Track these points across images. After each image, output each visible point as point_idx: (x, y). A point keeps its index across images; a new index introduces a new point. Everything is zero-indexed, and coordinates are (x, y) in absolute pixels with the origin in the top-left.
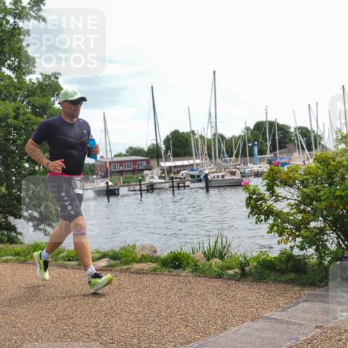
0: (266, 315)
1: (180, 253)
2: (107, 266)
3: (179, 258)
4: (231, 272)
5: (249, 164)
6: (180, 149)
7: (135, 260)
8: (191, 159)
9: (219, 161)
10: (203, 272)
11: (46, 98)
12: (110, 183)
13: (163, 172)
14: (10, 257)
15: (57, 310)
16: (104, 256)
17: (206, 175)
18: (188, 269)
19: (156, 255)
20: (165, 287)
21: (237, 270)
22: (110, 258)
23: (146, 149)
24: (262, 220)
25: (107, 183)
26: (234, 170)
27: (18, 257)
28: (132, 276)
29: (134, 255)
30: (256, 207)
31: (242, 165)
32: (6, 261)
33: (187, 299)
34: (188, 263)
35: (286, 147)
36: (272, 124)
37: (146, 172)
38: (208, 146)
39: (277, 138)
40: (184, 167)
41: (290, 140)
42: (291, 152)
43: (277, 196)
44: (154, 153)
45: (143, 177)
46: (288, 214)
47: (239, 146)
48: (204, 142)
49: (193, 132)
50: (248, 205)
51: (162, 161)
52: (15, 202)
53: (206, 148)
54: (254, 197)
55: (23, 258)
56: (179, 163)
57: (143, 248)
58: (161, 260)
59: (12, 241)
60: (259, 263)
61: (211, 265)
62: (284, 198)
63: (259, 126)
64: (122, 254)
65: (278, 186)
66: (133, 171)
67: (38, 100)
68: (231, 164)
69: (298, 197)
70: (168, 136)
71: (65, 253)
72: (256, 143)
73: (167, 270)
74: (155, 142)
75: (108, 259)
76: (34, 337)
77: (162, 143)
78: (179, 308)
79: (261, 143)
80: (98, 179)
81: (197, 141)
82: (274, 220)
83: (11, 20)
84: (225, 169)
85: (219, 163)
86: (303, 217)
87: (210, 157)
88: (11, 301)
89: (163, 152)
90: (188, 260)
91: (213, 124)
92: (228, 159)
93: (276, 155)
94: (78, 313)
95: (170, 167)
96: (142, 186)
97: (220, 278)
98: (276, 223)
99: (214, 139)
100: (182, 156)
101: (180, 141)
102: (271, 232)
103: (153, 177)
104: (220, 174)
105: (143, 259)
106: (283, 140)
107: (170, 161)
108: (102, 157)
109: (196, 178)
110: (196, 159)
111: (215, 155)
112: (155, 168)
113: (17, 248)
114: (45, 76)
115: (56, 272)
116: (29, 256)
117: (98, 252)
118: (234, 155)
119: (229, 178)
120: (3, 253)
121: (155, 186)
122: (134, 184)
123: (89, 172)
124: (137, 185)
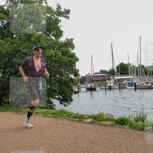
1: (124, 118)
2: (91, 122)
3: (123, 120)
6: (123, 71)
7: (103, 120)
8: (129, 76)
9: (141, 77)
10: (135, 127)
11: (67, 48)
13: (116, 81)
14: (50, 115)
15: (70, 139)
16: (90, 117)
17: (135, 84)
18: (127, 125)
19: (113, 118)
20: (117, 133)
22: (93, 118)
23: (108, 71)
25: (91, 85)
26: (148, 81)
27: (54, 115)
28: (102, 127)
29: (103, 118)
31: (152, 79)
32: (49, 117)
33: (127, 139)
34: (127, 123)
37: (107, 81)
38: (136, 70)
40: (125, 79)
44: (112, 73)
47: (151, 71)
48: (134, 68)
49: (129, 64)
51: (115, 77)
52: (53, 92)
53: (135, 72)
55: (56, 116)
56: (123, 77)
57: (107, 114)
58: (115, 120)
59: (51, 108)
61: (138, 124)
64: (98, 117)
66: (102, 80)
67: (64, 49)
68: (147, 79)
70: (118, 65)
71: (74, 115)
73: (118, 125)
74: (112, 68)
75: (91, 118)
76: (61, 150)
77: (116, 68)
78: (124, 143)
80: (87, 83)
81: (131, 68)
84: (144, 81)
87: (137, 75)
88: (51, 134)
89: (116, 72)
90: (128, 121)
91: (139, 61)
92: (145, 76)
94: (79, 141)
95: (119, 79)
96: (106, 87)
97: (143, 130)
100: (124, 74)
101: (123, 68)
103: (111, 83)
104: (142, 83)
105: (107, 119)
107: (119, 76)
108: (89, 74)
109: (130, 84)
110: (131, 76)
111: (139, 74)
112: (112, 79)
113: (54, 111)
114: (68, 39)
115: (69, 123)
116: (58, 115)
117: (87, 115)
118: (148, 75)
119: (145, 85)
120: (48, 113)
121: (112, 87)
122: (102, 86)
123: (83, 80)
124: (104, 86)
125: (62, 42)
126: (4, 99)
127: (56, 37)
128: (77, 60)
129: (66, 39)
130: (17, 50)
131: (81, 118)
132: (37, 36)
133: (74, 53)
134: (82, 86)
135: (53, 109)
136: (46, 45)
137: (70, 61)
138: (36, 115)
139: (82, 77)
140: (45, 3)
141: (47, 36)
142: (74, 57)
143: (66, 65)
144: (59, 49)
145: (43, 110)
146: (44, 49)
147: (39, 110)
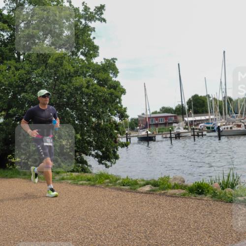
1: (202, 184)
2: (150, 191)
3: (201, 187)
6: (199, 108)
7: (169, 187)
8: (207, 115)
9: (228, 116)
10: (220, 198)
11: (106, 74)
12: (149, 133)
13: (187, 125)
14: (84, 182)
15: (118, 219)
16: (147, 184)
17: (219, 127)
18: (208, 195)
19: (184, 184)
20: (192, 207)
22: (152, 185)
23: (174, 108)
25: (147, 132)
26: (239, 123)
27: (90, 182)
28: (168, 198)
29: (168, 184)
32: (82, 184)
33: (209, 217)
34: (208, 191)
37: (174, 125)
38: (219, 106)
40: (202, 121)
44: (180, 111)
45: (172, 128)
47: (243, 106)
48: (217, 103)
49: (208, 96)
51: (186, 117)
52: (86, 145)
53: (218, 108)
55: (93, 183)
56: (198, 118)
57: (175, 179)
58: (189, 188)
59: (84, 170)
61: (225, 193)
64: (160, 182)
66: (165, 124)
67: (102, 76)
68: (238, 119)
70: (190, 99)
71: (121, 180)
73: (193, 195)
74: (180, 104)
75: (150, 186)
76: (103, 237)
77: (186, 104)
78: (203, 223)
80: (141, 129)
81: (211, 102)
83: (83, 22)
84: (233, 123)
85: (228, 118)
87: (222, 114)
88: (86, 211)
89: (186, 110)
90: (208, 189)
91: (224, 90)
92: (234, 115)
94: (132, 222)
95: (192, 121)
96: (172, 135)
97: (233, 202)
99: (224, 101)
100: (200, 113)
101: (199, 102)
103: (179, 128)
104: (229, 126)
105: (175, 187)
107: (192, 117)
108: (143, 114)
109: (211, 129)
110: (211, 115)
111: (225, 112)
112: (181, 122)
113: (89, 175)
114: (107, 60)
115: (115, 193)
116: (97, 182)
117: (143, 180)
118: (239, 113)
119: (236, 129)
120: (80, 179)
121: (181, 135)
122: (166, 132)
123: (135, 124)
124: (169, 134)
125: (98, 65)
126: (10, 158)
127: (87, 56)
128: (123, 92)
129: (104, 59)
130: (26, 80)
131: (132, 185)
132: (56, 56)
133: (118, 82)
134: (133, 134)
136: (72, 70)
137: (111, 94)
138: (61, 182)
139: (132, 119)
140: (68, 1)
141: (73, 55)
142: (118, 88)
143: (105, 101)
145: (72, 175)
146: (69, 76)
147: (66, 174)
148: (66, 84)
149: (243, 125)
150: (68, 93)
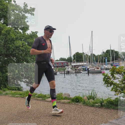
0: (110, 121)
1: (78, 97)
3: (78, 99)
4: (97, 105)
5: (104, 65)
6: (79, 59)
7: (62, 99)
8: (82, 63)
9: (93, 63)
10: (87, 104)
11: (33, 40)
13: (73, 67)
14: (18, 96)
17: (88, 69)
18: (81, 103)
19: (70, 97)
20: (73, 109)
21: (99, 104)
23: (67, 59)
24: (109, 86)
26: (98, 67)
27: (21, 96)
28: (61, 104)
29: (62, 97)
30: (107, 81)
31: (101, 66)
32: (17, 97)
33: (81, 114)
34: (81, 101)
35: (117, 60)
36: (112, 51)
37: (66, 67)
38: (89, 58)
39: (114, 56)
40: (80, 65)
41: (119, 57)
42: (119, 61)
43: (115, 78)
44: (69, 60)
45: (65, 69)
46: (119, 84)
47: (100, 59)
48: (88, 57)
49: (84, 53)
50: (104, 80)
51: (72, 63)
53: (88, 59)
54: (106, 77)
55: (23, 96)
56: (78, 64)
57: (65, 94)
58: (72, 99)
60: (107, 102)
61: (90, 102)
62: (117, 78)
63: (108, 51)
64: (58, 96)
65: (115, 74)
66: (62, 66)
67: (30, 40)
68: (97, 65)
69: (123, 78)
70: (74, 54)
71: (38, 95)
72: (106, 58)
73: (74, 103)
77: (73, 57)
78: (78, 117)
79: (108, 58)
81: (85, 56)
82: (113, 86)
84: (95, 67)
85: (93, 65)
86: (124, 86)
88: (18, 111)
89: (73, 60)
90: (81, 100)
91: (91, 50)
92: (96, 63)
93: (114, 62)
95: (75, 65)
96: (65, 72)
97: (93, 106)
98: (114, 87)
100: (79, 61)
101: (79, 56)
102: (112, 91)
103: (69, 69)
104: (93, 68)
105: (65, 98)
106: (116, 57)
107: (75, 63)
109: (84, 70)
110: (85, 63)
111: (91, 62)
112: (70, 66)
114: (33, 32)
115: (34, 101)
116: (25, 96)
118: (98, 62)
119: (96, 70)
120: (16, 94)
121: (69, 72)
122: (62, 71)
124: (63, 71)
125: (28, 35)
127: (23, 30)
129: (32, 32)
131: (44, 97)
132: (7, 29)
135: (20, 91)
136: (15, 37)
138: (6, 96)
140: (14, 1)
141: (15, 29)
144: (25, 40)
145: (12, 92)
146: (13, 40)
147: (8, 91)
148: (11, 44)
149: (100, 68)
150: (12, 49)
